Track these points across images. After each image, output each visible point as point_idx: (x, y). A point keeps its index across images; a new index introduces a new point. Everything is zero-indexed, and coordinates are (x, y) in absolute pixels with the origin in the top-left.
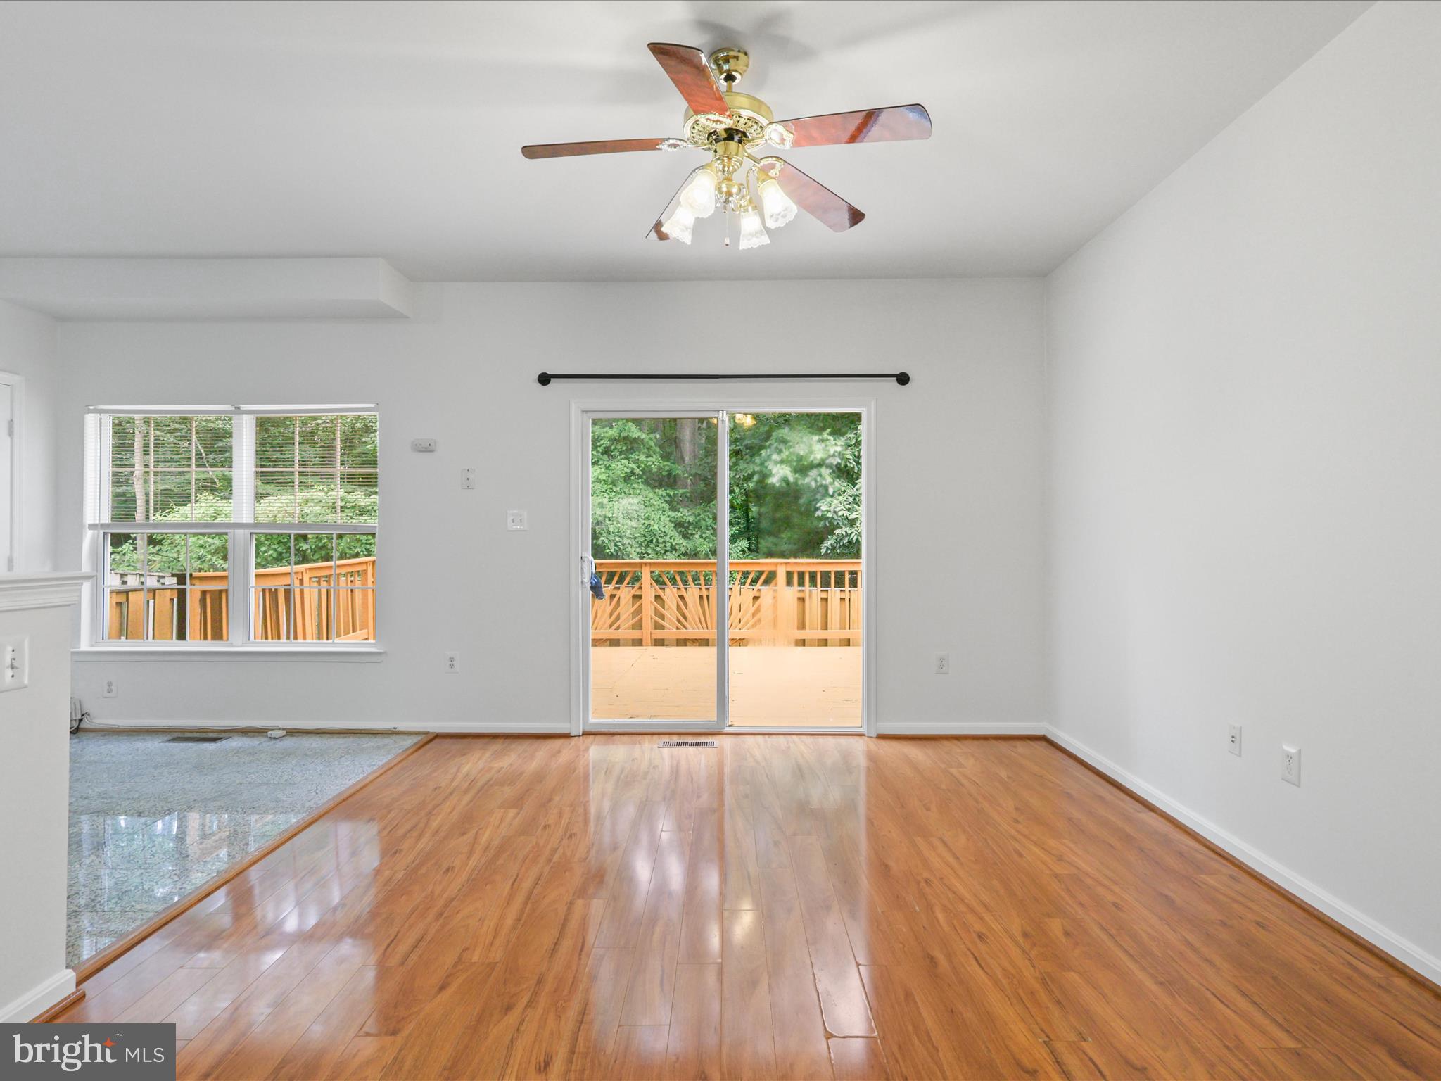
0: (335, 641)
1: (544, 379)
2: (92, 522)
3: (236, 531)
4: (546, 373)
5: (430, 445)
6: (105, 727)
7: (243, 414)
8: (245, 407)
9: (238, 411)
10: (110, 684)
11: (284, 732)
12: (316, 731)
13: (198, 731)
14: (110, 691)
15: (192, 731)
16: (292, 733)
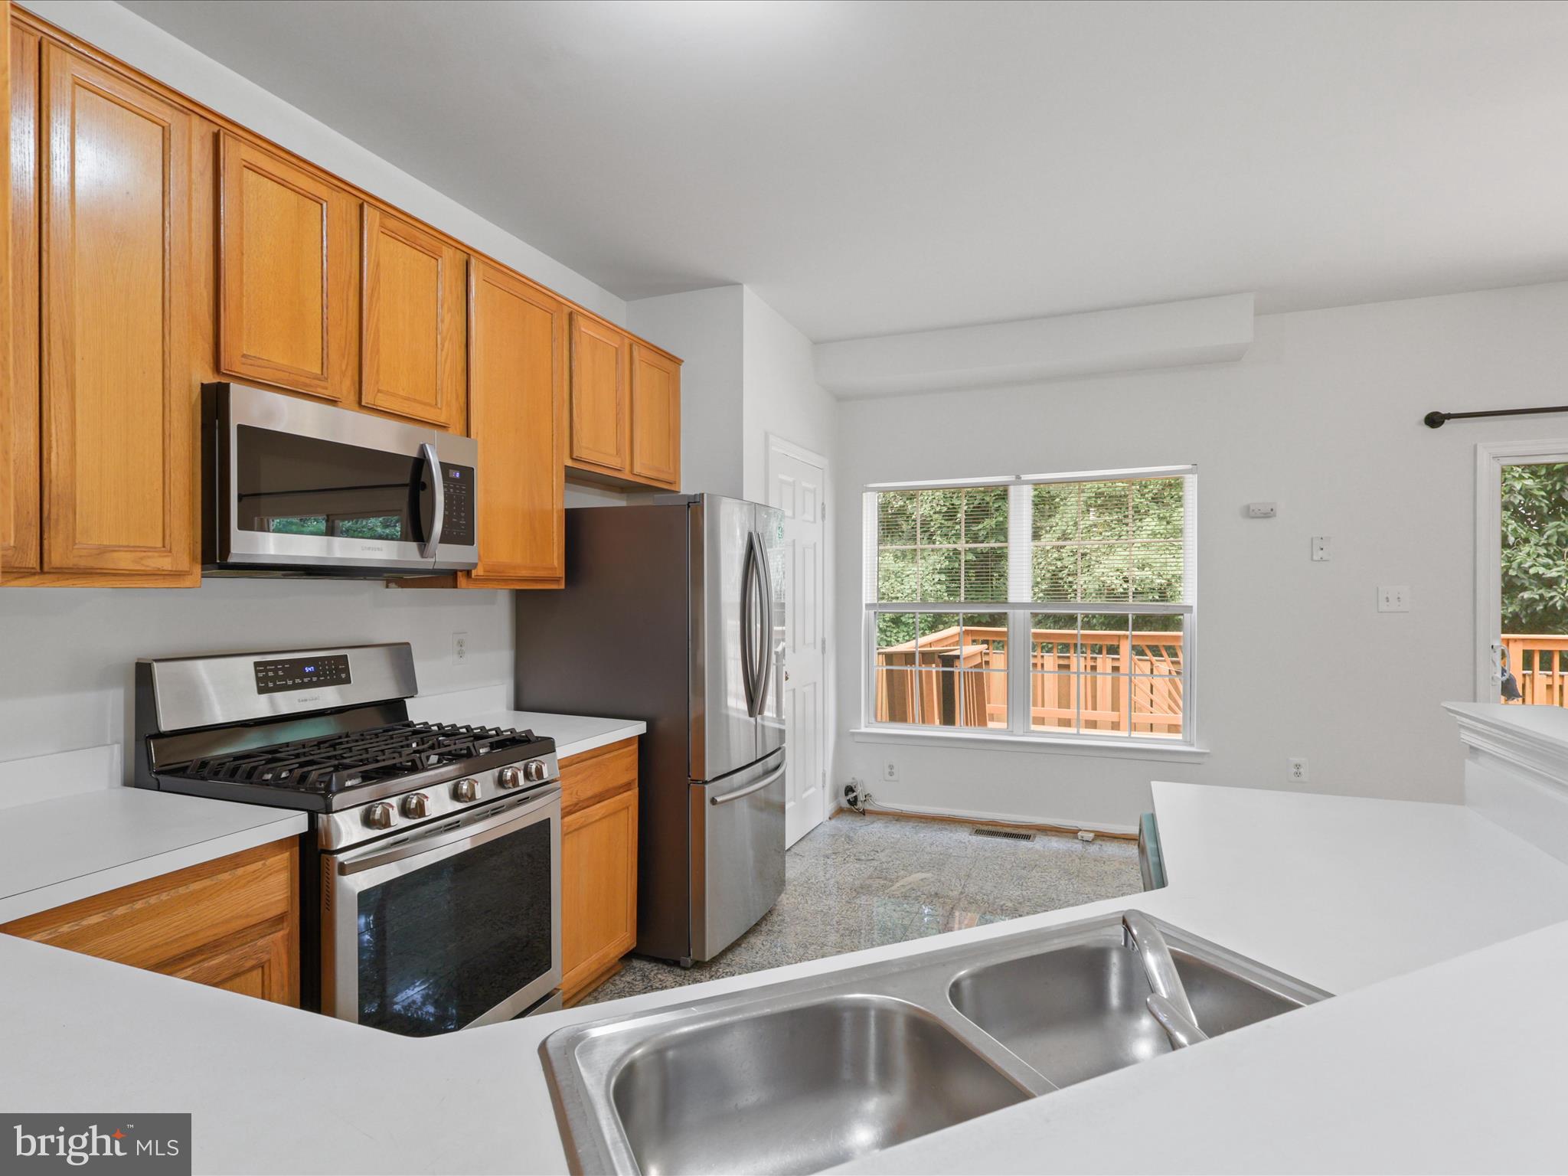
0: (1132, 736)
1: (1434, 420)
2: (869, 602)
3: (1016, 611)
4: (1437, 413)
5: (1272, 510)
6: (889, 810)
7: (1023, 484)
8: (1024, 477)
9: (1019, 481)
10: (891, 767)
11: (1092, 835)
12: (1123, 837)
13: (987, 823)
14: (891, 774)
15: (1008, 826)
16: (1101, 836)
